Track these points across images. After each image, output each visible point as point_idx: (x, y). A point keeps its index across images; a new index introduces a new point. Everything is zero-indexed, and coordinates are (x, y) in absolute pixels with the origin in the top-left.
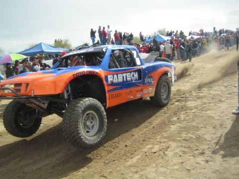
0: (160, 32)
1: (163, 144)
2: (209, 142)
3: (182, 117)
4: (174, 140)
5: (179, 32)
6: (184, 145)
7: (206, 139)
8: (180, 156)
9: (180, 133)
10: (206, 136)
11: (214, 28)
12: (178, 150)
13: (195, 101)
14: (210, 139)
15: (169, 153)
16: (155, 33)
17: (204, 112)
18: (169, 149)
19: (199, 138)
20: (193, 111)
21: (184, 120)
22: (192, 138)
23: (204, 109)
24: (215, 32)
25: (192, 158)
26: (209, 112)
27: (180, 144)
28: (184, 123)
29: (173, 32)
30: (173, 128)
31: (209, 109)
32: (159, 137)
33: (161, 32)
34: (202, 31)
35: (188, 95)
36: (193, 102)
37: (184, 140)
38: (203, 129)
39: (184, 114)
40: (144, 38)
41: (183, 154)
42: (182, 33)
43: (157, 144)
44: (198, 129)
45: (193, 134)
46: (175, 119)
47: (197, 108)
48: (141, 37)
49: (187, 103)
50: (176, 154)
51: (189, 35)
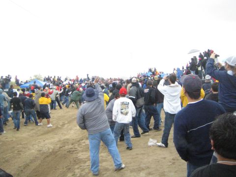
0: (36, 76)
5: (56, 79)
11: (88, 75)
16: (31, 78)
24: (88, 78)
29: (51, 77)
35: (77, 145)
36: (84, 153)
39: (78, 168)
40: (20, 82)
42: (59, 79)
48: (17, 81)
49: (79, 155)
51: (65, 81)
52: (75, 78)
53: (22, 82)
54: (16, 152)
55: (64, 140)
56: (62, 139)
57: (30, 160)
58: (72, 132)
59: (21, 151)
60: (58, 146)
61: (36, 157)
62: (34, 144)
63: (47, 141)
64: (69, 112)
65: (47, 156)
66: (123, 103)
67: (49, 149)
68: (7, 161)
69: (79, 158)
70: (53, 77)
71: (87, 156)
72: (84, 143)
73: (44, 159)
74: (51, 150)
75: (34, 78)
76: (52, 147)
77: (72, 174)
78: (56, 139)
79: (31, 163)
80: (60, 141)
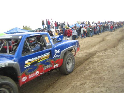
0: (77, 22)
1: (82, 81)
2: (106, 80)
3: (91, 66)
4: (88, 79)
5: (88, 22)
6: (94, 81)
7: (105, 78)
8: (92, 88)
9: (91, 75)
10: (105, 77)
11: (105, 20)
12: (90, 84)
13: (98, 57)
14: (107, 78)
15: (86, 86)
17: (103, 64)
18: (86, 84)
19: (101, 78)
20: (97, 63)
21: (93, 68)
22: (97, 77)
23: (102, 62)
24: (106, 22)
25: (98, 88)
26: (105, 64)
27: (91, 81)
28: (93, 69)
30: (87, 72)
31: (105, 62)
32: (80, 77)
36: (96, 58)
37: (93, 79)
38: (103, 73)
39: (92, 65)
40: (69, 25)
41: (93, 86)
42: (89, 23)
43: (79, 81)
44: (100, 73)
45: (98, 75)
46: (88, 67)
47: (99, 62)
49: (94, 59)
50: (90, 86)
51: (93, 24)
52: (98, 22)
60: (85, 55)
64: (93, 39)
65: (79, 59)
67: (80, 56)
70: (86, 22)
71: (98, 60)
72: (98, 54)
74: (81, 56)
75: (77, 23)
76: (82, 55)
77: (89, 67)
80: (86, 53)
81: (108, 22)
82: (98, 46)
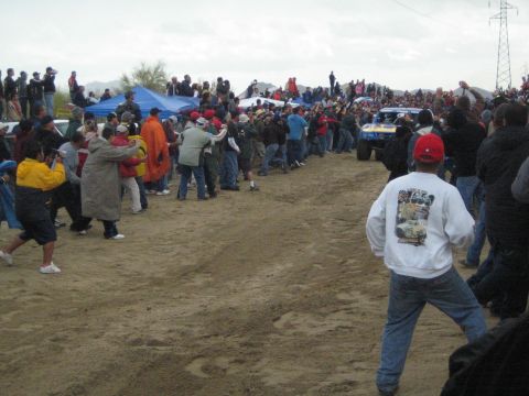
0: (142, 75)
16: (126, 79)
24: (336, 89)
33: (149, 80)
34: (292, 82)
48: (76, 90)
53: (91, 94)
54: (47, 341)
55: (219, 311)
56: (212, 308)
57: (92, 373)
58: (256, 283)
59: (64, 339)
61: (112, 367)
62: (111, 320)
63: (158, 312)
64: (248, 209)
65: (153, 366)
66: (406, 197)
68: (15, 370)
69: (264, 380)
73: (139, 375)
78: (192, 307)
79: (91, 383)
80: (204, 314)
81: (352, 87)
82: (290, 265)
